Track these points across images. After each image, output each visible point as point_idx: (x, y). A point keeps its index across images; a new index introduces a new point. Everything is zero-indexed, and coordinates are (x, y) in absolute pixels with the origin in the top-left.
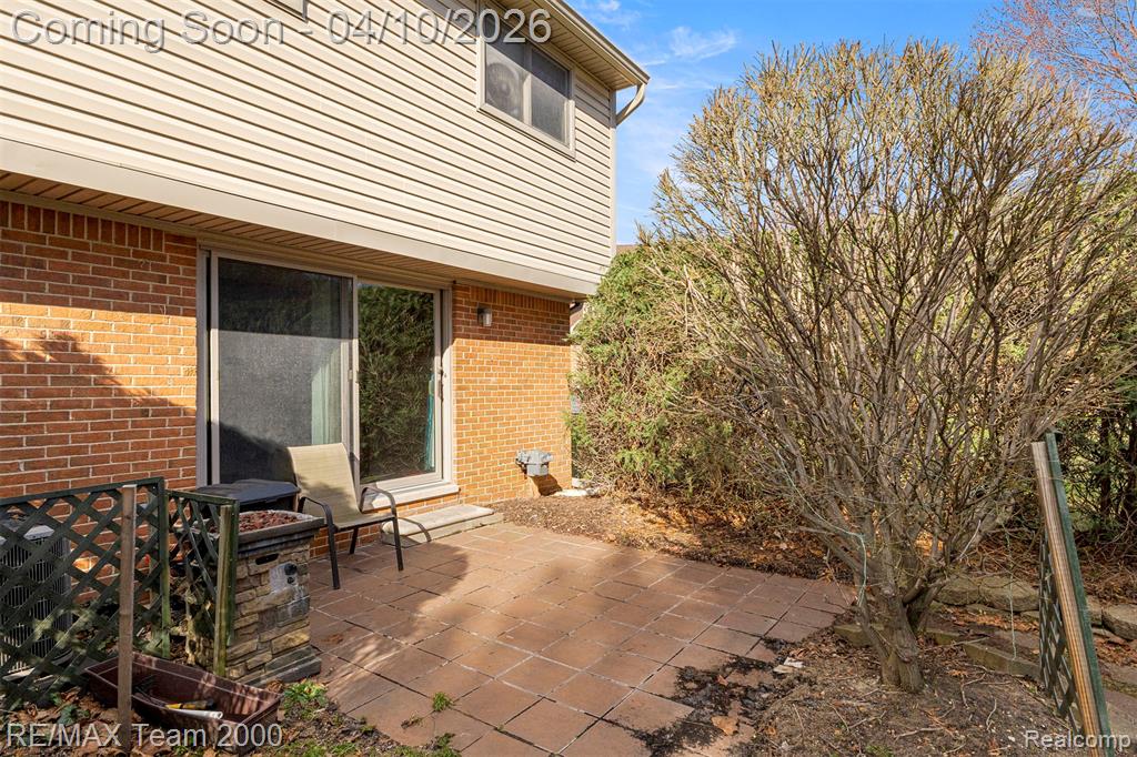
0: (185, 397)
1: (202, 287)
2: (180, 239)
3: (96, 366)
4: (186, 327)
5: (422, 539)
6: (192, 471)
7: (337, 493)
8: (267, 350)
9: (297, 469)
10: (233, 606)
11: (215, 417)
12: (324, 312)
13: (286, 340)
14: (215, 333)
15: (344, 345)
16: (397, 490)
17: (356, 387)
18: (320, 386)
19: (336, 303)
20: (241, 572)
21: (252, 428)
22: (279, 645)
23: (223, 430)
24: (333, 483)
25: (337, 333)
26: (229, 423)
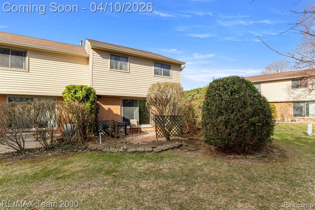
0: (119, 114)
1: (121, 103)
2: (118, 98)
3: (112, 111)
4: (119, 106)
5: (146, 132)
6: (121, 121)
7: (135, 125)
8: (128, 109)
9: (131, 122)
10: (118, 131)
11: (122, 116)
12: (135, 104)
13: (129, 107)
14: (122, 107)
15: (137, 108)
16: (143, 126)
17: (138, 113)
18: (135, 113)
19: (136, 102)
20: (119, 128)
21: (126, 117)
22: (122, 134)
23: (123, 117)
24: (134, 124)
25: (136, 107)
26: (124, 117)
